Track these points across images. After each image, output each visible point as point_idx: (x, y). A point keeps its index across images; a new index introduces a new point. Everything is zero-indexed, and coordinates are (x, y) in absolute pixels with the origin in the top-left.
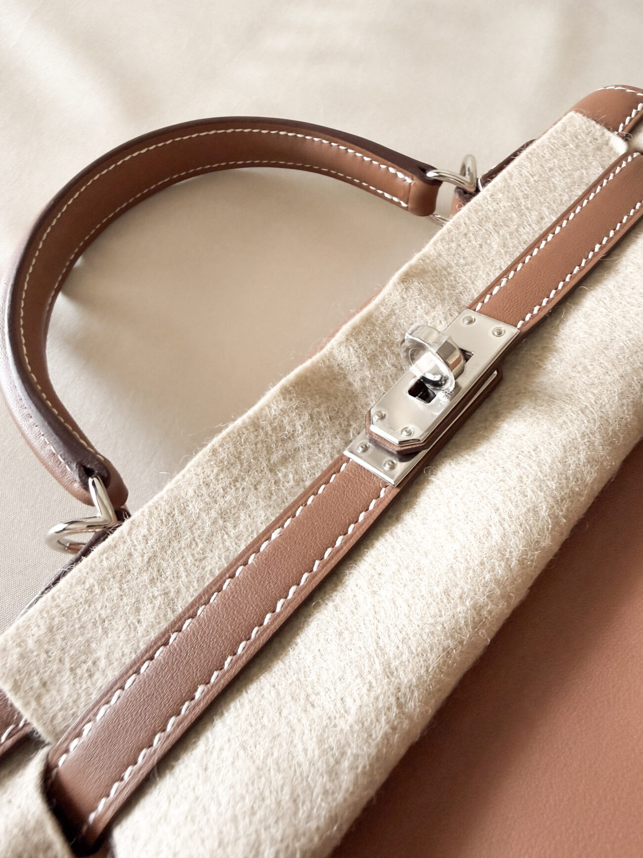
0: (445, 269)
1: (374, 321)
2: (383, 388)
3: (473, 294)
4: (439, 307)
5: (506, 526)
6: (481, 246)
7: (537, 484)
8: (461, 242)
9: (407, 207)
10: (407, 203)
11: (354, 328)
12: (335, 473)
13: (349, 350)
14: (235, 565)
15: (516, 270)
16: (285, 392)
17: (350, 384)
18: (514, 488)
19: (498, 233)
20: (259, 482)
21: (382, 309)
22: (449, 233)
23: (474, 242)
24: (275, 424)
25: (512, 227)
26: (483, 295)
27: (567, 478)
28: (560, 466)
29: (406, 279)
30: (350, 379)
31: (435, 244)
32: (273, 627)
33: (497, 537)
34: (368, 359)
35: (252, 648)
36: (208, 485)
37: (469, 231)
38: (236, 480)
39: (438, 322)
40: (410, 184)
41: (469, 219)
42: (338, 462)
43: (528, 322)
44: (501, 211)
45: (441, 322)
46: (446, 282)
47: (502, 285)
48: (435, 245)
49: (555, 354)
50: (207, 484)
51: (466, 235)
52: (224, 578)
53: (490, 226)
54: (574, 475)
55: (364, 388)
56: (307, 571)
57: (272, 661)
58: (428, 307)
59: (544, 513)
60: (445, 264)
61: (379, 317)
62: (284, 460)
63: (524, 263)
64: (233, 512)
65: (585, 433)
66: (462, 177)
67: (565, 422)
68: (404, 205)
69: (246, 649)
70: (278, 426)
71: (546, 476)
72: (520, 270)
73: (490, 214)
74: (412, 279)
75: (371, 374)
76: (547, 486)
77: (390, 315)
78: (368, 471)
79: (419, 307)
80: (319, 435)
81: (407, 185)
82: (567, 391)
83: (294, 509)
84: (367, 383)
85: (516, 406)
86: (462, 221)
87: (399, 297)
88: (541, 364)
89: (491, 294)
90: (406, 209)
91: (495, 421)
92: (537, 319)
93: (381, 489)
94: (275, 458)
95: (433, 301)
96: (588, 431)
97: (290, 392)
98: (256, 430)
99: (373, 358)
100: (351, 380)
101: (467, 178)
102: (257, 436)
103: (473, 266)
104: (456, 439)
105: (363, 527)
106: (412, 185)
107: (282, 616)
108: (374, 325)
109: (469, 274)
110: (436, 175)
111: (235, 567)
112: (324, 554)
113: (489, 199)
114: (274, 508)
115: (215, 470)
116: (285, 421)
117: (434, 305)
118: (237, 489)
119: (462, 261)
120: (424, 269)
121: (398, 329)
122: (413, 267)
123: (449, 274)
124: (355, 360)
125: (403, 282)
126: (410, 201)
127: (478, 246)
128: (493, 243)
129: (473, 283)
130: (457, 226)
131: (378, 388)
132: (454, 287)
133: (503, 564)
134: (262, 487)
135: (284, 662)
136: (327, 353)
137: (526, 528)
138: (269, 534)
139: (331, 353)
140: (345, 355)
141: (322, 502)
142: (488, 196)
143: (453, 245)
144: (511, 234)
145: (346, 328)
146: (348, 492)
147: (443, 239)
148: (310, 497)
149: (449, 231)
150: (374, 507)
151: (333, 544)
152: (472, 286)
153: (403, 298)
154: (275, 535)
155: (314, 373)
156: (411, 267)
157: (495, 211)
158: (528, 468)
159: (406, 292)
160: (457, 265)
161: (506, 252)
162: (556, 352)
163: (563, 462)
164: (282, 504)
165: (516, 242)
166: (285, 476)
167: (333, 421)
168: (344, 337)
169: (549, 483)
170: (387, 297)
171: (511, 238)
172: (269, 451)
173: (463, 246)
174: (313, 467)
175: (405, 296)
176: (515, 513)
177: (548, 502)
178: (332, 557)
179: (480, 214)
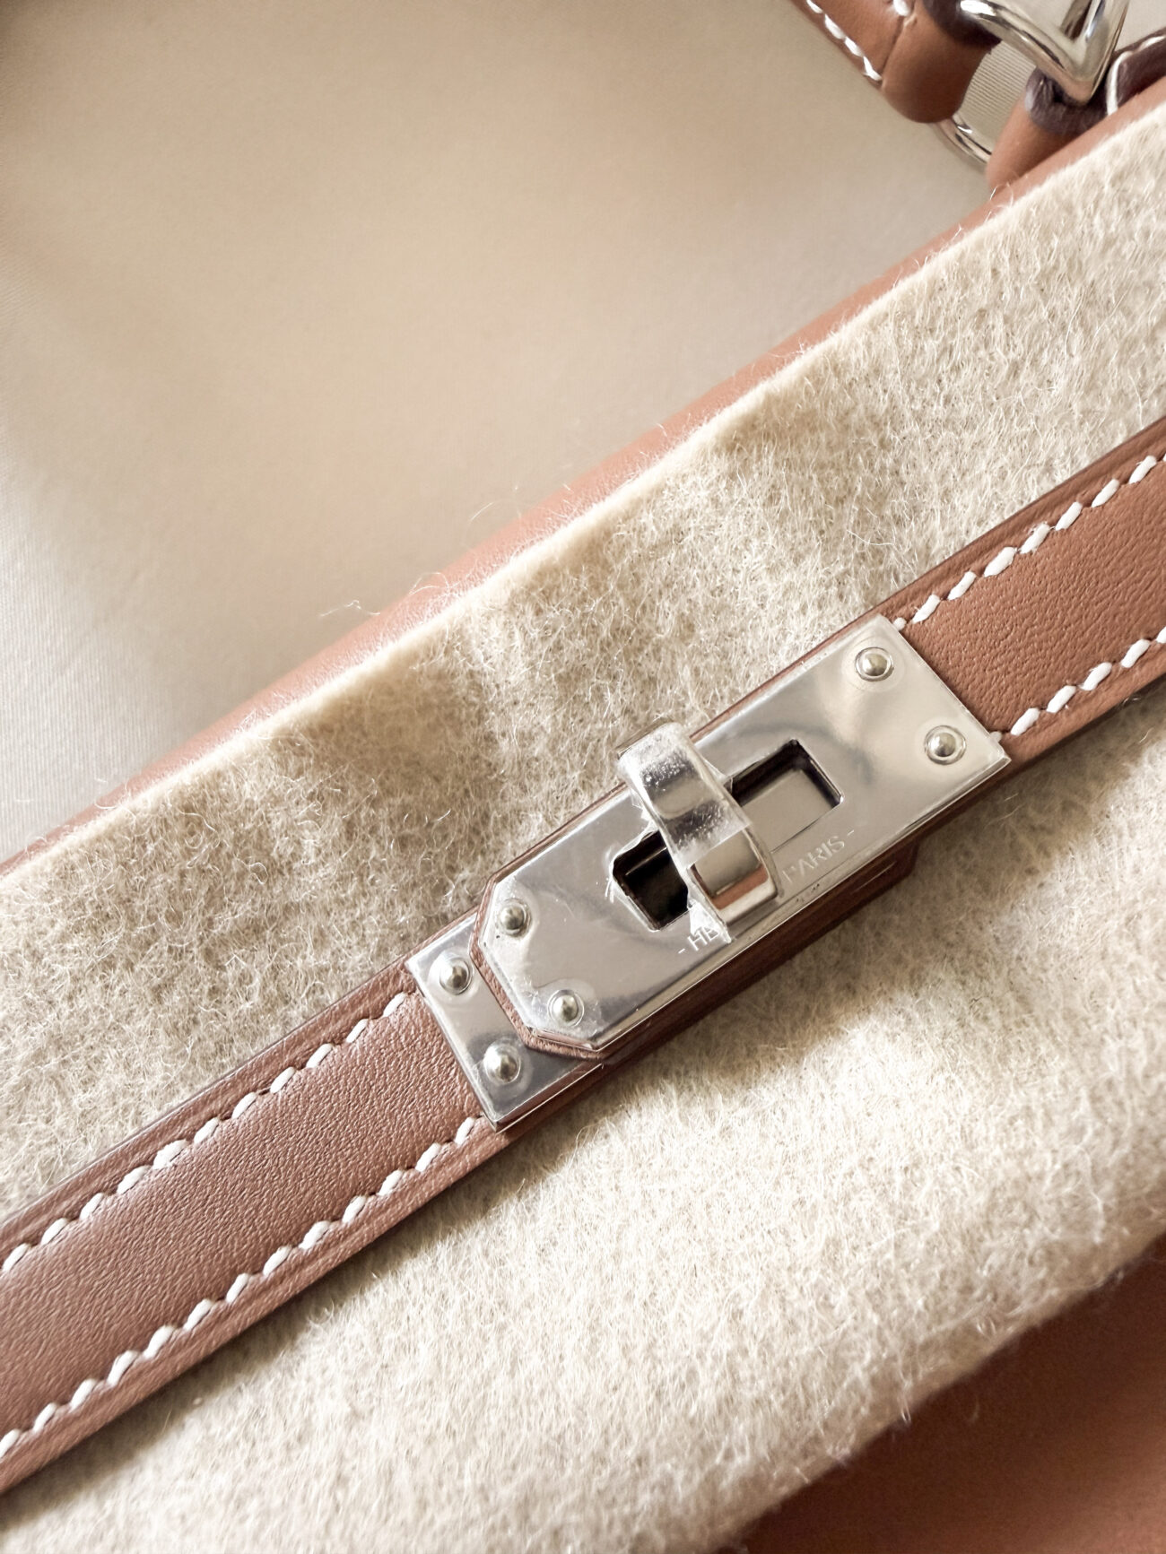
0: (877, 426)
1: (611, 559)
2: (576, 775)
3: (932, 535)
4: (812, 561)
5: (744, 1373)
6: (1015, 370)
7: (875, 1283)
8: (957, 341)
9: (880, 82)
10: (880, 71)
11: (541, 575)
12: (365, 1016)
13: (511, 636)
14: (46, 1212)
15: (1088, 504)
16: (286, 746)
17: (489, 739)
18: (806, 1270)
19: (1088, 332)
20: (168, 984)
21: (647, 518)
22: (931, 296)
23: (998, 351)
24: (249, 826)
25: (1140, 321)
26: (952, 569)
27: (967, 1289)
28: (959, 1249)
29: (741, 442)
30: (495, 724)
31: (874, 326)
32: (88, 1420)
33: (707, 1395)
34: (559, 678)
35: (28, 1457)
36: (36, 956)
37: (997, 303)
38: (109, 964)
39: (797, 606)
40: (901, 19)
41: (1014, 256)
42: (385, 984)
43: (1055, 718)
44: (1127, 249)
45: (803, 609)
46: (867, 473)
47: (1025, 549)
48: (874, 329)
49: (1095, 847)
50: (34, 953)
51: (982, 313)
52: (12, 1240)
53: (1072, 296)
54: (993, 1285)
55: (524, 763)
56: (209, 1296)
57: (79, 1487)
58: (782, 552)
59: (858, 1372)
60: (882, 407)
61: (628, 544)
62: (253, 930)
63: (1126, 481)
64: (88, 1043)
65: (1072, 1168)
66: (1064, 42)
67: (1028, 1113)
68: (871, 72)
69: (14, 1452)
70: (255, 833)
71: (907, 1266)
72: (1103, 506)
73: (1089, 249)
74: (759, 446)
75: (555, 724)
76: (900, 1297)
77: (660, 547)
78: (448, 1049)
79: (755, 544)
80: (361, 880)
81: (892, 20)
82: (1077, 1003)
83: (230, 1098)
84: (539, 748)
85: (916, 980)
86: (987, 262)
87: (704, 493)
88: (1038, 863)
89: (981, 572)
90: (878, 84)
91: (840, 1003)
92: (1087, 714)
93: (463, 1118)
94: (226, 922)
95: (800, 535)
96: (1085, 1166)
97: (302, 752)
98: (192, 833)
99: (570, 679)
100: (496, 729)
101: (1078, 50)
102: (188, 853)
103: (965, 435)
104: (715, 1022)
105: (383, 1217)
106: (906, 23)
107: (117, 1399)
108: (606, 566)
109: (945, 459)
110: (989, 11)
111: (44, 1219)
112: (266, 1259)
113: (1107, 188)
114: (194, 1062)
115: (61, 924)
116: (277, 824)
117: (801, 549)
118: (107, 986)
119: (938, 410)
120: (813, 412)
121: (674, 599)
122: (778, 400)
123: (884, 444)
124: (518, 673)
125: (731, 449)
126: (888, 68)
127: (1006, 368)
128: (1056, 368)
129: (946, 494)
130: (965, 275)
131: (564, 772)
132: (880, 498)
133: (698, 1477)
134: (175, 999)
135: (101, 1505)
136: (447, 628)
137: (796, 1397)
138: (150, 1150)
139: (459, 632)
140: (497, 651)
141: (307, 1100)
142: (1106, 179)
143: (931, 345)
144: (1129, 345)
145: (522, 564)
146: (377, 1095)
147: (906, 313)
148: (283, 1070)
149: (936, 288)
150: (429, 1170)
151: (295, 1239)
152: (937, 506)
153: (715, 501)
154: (165, 1157)
155: (391, 693)
156: (770, 400)
157: (1109, 242)
158: (867, 1225)
159: (729, 488)
160: (919, 418)
161: (1086, 412)
162: (1100, 839)
163: (972, 1241)
164: (214, 1055)
165: (1133, 381)
166: (244, 979)
167: (410, 850)
168: (505, 596)
169: (906, 1290)
170: (671, 483)
171: (1121, 363)
172: (215, 899)
173: (957, 355)
174: (322, 971)
175: (724, 499)
176: (781, 1347)
177: (883, 1343)
178: (282, 1279)
179: (1055, 242)
